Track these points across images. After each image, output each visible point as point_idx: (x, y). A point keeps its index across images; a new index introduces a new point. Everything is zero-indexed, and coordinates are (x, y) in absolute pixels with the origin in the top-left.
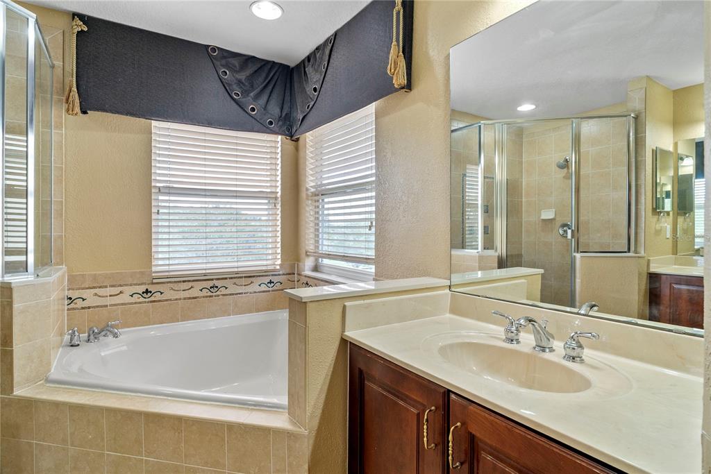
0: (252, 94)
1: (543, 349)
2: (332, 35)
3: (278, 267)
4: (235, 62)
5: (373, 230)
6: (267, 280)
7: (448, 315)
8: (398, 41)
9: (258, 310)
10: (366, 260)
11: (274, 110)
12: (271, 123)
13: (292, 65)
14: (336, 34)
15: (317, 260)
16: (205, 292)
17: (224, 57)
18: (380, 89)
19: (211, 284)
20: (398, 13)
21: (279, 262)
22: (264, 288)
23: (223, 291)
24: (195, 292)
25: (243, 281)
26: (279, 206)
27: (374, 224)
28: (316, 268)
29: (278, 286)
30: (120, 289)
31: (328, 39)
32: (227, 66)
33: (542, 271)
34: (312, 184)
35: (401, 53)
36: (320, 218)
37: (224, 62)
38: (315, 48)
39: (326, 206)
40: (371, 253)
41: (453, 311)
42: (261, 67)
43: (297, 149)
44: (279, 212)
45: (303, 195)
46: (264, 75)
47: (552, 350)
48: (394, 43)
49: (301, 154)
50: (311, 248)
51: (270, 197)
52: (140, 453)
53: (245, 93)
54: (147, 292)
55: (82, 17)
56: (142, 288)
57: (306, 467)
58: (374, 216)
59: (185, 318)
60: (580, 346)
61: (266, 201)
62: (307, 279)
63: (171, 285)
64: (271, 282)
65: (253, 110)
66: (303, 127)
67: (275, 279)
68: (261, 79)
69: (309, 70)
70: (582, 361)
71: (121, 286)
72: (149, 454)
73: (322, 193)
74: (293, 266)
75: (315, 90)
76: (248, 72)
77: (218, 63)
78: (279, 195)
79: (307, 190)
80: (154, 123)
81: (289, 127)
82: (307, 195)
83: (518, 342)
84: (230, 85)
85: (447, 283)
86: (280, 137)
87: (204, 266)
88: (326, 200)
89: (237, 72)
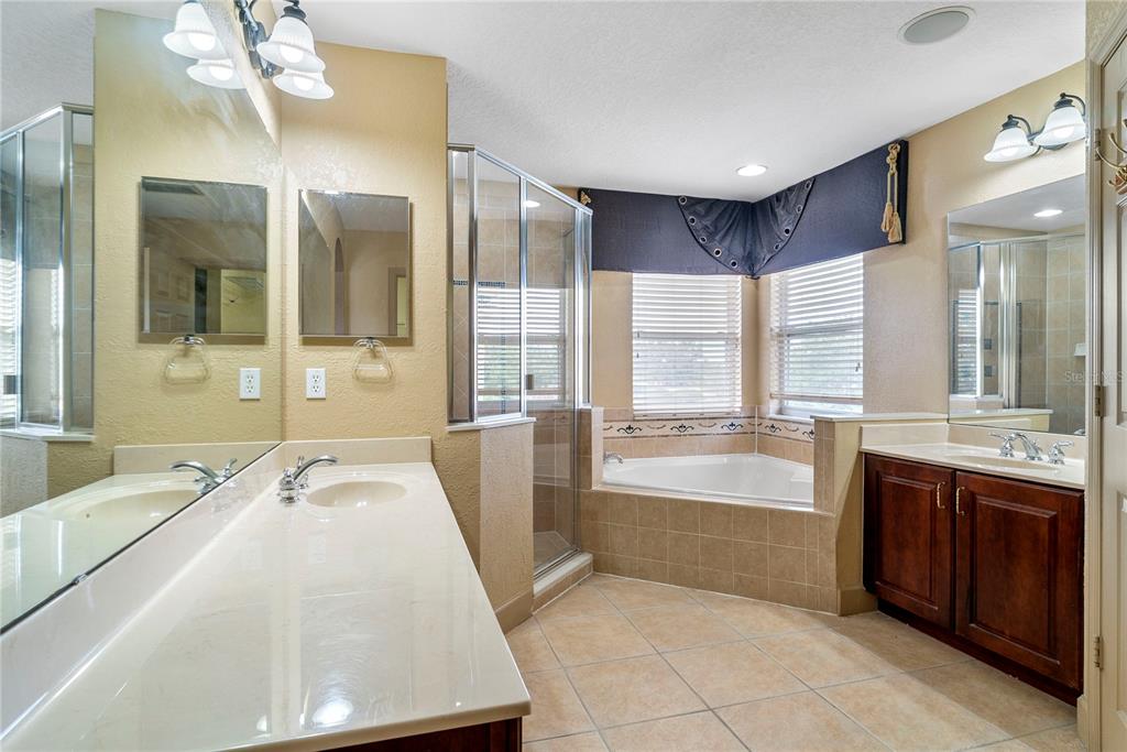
0: (717, 238)
1: (1033, 458)
2: (809, 179)
3: (739, 410)
4: (700, 209)
5: (861, 371)
6: (729, 422)
7: (946, 444)
8: (892, 200)
9: (720, 453)
10: (852, 401)
11: (738, 251)
12: (734, 264)
13: (753, 202)
14: (815, 179)
15: (781, 402)
16: (675, 432)
17: (693, 205)
18: (870, 239)
19: (679, 423)
20: (893, 176)
21: (740, 405)
22: (726, 430)
23: (690, 431)
24: (666, 431)
25: (707, 422)
26: (739, 348)
27: (862, 365)
28: (780, 412)
29: (739, 429)
30: (610, 424)
31: (804, 182)
32: (695, 213)
33: (1051, 411)
34: (777, 324)
35: (896, 213)
36: (786, 360)
37: (692, 209)
38: (786, 187)
39: (791, 348)
40: (859, 394)
41: (951, 440)
42: (725, 209)
43: (757, 287)
44: (739, 353)
45: (766, 335)
46: (727, 216)
47: (1040, 459)
48: (889, 203)
49: (763, 293)
50: (774, 389)
51: (728, 338)
52: (696, 531)
53: (711, 236)
54: (630, 428)
55: (586, 190)
56: (626, 425)
57: (834, 540)
58: (861, 357)
59: (659, 454)
60: (1061, 452)
61: (723, 343)
62: (772, 422)
63: (647, 423)
64: (732, 425)
65: (718, 252)
66: (769, 267)
67: (736, 422)
68: (724, 222)
69: (780, 212)
70: (1063, 463)
71: (611, 421)
72: (703, 532)
73: (787, 334)
74: (753, 409)
75: (787, 231)
76: (714, 216)
77: (686, 213)
78: (739, 335)
79: (771, 330)
80: (635, 275)
81: (751, 266)
82: (772, 336)
83: (1012, 455)
84: (696, 230)
85: (946, 416)
86: (740, 277)
87: (673, 406)
88: (791, 341)
89: (704, 216)
